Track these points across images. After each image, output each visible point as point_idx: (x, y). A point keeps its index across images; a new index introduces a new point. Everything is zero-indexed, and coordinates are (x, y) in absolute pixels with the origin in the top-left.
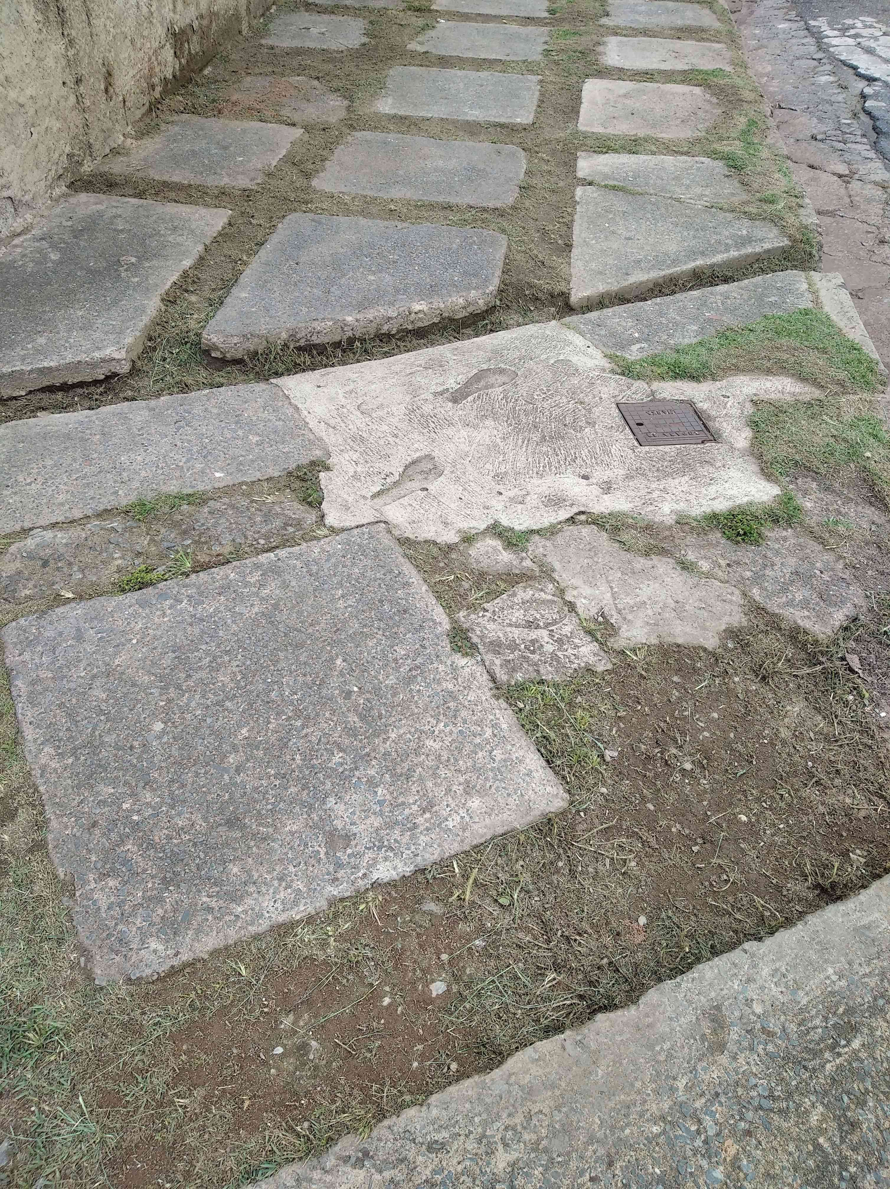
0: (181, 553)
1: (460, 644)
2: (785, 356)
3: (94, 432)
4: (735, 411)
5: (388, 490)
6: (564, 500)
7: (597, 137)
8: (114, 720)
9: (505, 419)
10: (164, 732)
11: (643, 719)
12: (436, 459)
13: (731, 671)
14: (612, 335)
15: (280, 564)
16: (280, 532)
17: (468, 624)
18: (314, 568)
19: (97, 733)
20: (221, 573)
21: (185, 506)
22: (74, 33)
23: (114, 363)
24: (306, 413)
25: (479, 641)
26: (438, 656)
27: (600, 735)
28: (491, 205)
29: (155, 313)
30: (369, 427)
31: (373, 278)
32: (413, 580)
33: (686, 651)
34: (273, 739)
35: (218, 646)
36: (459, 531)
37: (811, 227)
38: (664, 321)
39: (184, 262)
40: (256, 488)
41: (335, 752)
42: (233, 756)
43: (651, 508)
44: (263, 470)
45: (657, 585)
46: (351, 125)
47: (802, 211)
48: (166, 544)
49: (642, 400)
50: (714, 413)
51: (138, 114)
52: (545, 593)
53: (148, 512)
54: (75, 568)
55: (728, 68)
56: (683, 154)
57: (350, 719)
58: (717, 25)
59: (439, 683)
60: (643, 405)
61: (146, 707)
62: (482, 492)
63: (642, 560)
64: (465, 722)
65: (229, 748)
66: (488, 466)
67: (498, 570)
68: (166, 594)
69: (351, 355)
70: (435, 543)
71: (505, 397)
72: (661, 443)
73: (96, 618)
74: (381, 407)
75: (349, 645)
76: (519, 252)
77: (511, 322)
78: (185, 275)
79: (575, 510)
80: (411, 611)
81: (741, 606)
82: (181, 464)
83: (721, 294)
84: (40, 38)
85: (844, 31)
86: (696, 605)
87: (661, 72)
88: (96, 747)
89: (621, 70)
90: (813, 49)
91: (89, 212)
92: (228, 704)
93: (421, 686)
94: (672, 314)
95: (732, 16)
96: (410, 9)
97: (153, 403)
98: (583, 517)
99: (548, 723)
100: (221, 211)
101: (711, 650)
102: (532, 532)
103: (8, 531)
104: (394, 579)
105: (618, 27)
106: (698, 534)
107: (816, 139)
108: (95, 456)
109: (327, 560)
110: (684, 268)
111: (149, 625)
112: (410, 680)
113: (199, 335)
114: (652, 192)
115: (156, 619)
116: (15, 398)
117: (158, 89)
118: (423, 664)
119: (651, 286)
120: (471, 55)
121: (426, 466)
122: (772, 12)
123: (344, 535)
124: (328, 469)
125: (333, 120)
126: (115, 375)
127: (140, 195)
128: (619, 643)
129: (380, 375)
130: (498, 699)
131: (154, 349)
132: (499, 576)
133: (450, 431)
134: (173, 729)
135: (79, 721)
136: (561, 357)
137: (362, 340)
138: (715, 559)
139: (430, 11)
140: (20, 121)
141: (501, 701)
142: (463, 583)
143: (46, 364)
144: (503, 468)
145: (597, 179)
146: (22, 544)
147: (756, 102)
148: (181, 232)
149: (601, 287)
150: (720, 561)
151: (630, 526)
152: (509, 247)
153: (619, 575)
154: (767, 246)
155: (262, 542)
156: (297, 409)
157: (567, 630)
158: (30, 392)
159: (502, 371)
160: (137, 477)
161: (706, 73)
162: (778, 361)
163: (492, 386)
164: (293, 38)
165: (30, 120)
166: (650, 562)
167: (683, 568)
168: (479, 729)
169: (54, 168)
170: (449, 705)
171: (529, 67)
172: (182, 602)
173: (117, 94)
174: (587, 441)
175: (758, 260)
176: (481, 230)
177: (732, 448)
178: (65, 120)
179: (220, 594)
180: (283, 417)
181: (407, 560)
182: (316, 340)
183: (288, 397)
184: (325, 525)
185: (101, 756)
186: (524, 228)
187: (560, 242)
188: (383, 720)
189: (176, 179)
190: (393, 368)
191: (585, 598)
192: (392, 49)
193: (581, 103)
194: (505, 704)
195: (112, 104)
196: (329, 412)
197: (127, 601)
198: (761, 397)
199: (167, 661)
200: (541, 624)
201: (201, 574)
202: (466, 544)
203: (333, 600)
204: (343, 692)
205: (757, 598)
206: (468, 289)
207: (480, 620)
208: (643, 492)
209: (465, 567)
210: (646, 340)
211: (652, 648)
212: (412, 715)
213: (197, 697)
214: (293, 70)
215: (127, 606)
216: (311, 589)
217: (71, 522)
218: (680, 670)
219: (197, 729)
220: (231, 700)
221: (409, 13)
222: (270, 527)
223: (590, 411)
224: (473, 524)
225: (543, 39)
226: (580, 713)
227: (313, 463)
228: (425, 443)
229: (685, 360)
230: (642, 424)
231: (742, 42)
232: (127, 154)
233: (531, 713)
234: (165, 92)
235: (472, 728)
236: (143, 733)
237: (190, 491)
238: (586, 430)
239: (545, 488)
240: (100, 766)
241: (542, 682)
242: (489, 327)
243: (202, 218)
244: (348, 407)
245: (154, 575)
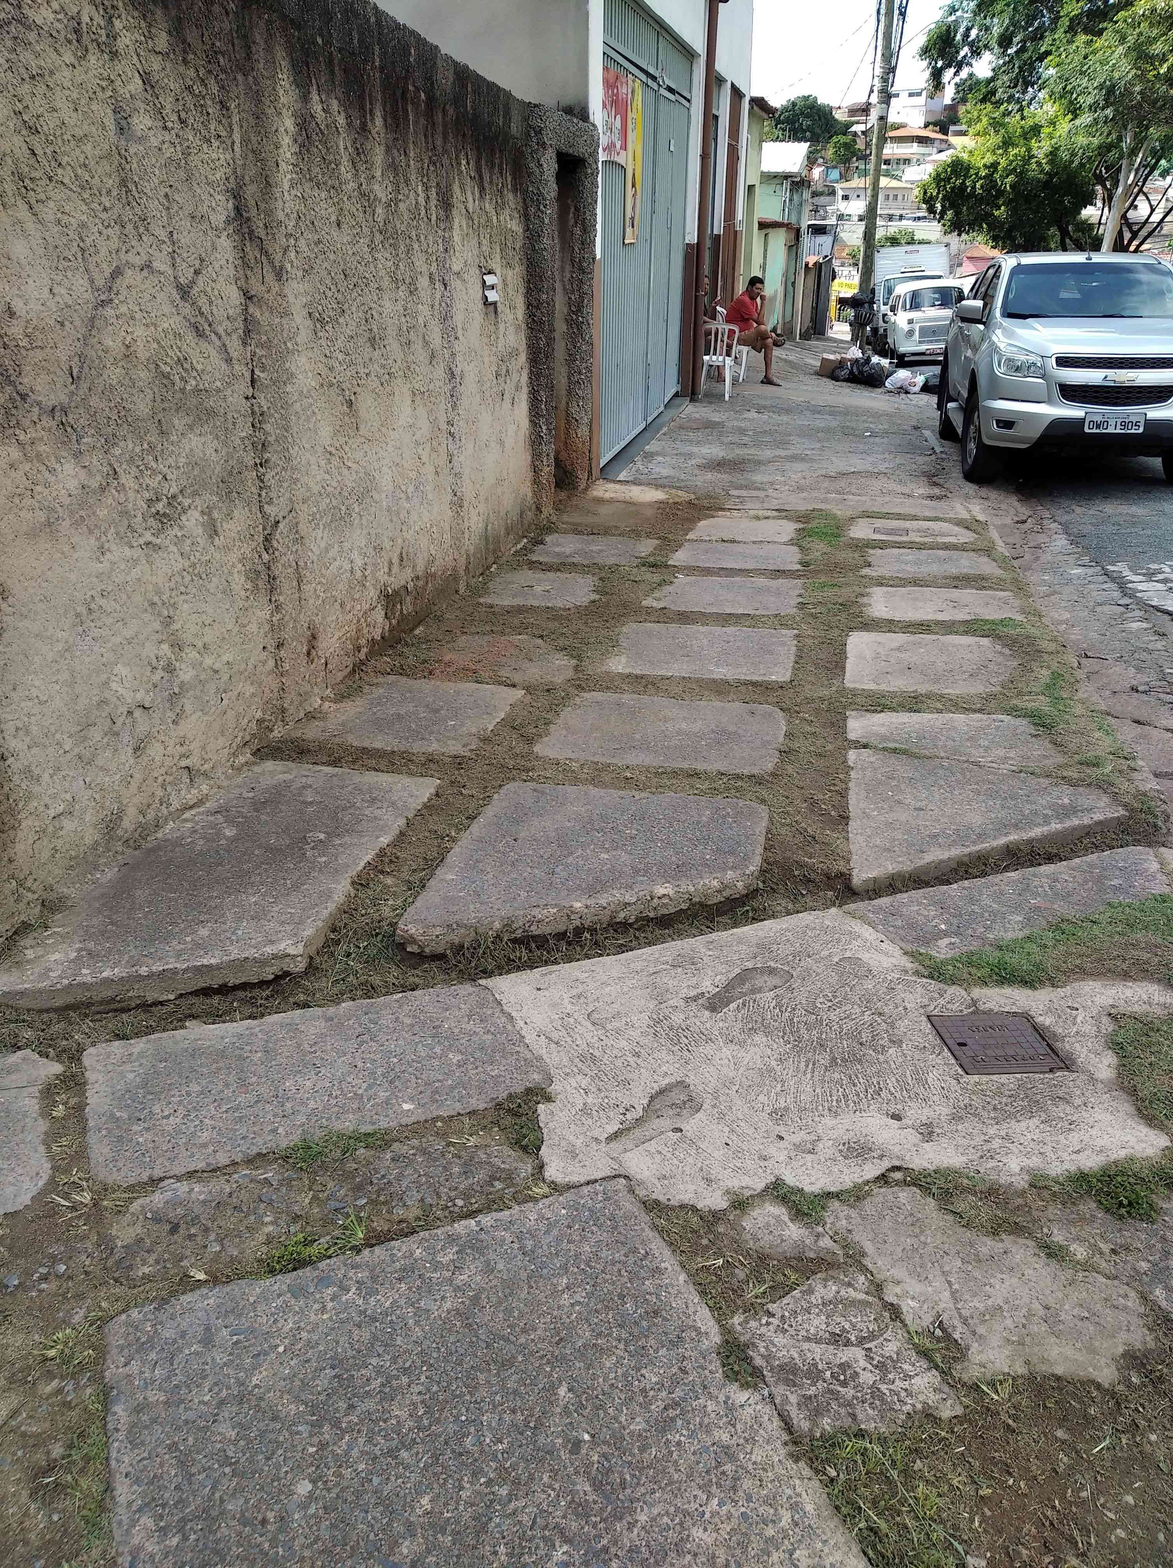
0: (353, 1217)
1: (736, 1368)
2: (1146, 956)
3: (255, 1048)
4: (1088, 1028)
5: (629, 1129)
6: (870, 1149)
7: (869, 694)
8: (242, 1475)
9: (781, 1034)
10: (311, 1497)
11: (1019, 1502)
12: (692, 1088)
13: (1142, 1423)
14: (912, 926)
15: (483, 1236)
16: (485, 1188)
17: (747, 1336)
18: (529, 1244)
19: (217, 1495)
20: (404, 1248)
21: (362, 1151)
22: (281, 598)
23: (287, 960)
24: (522, 1024)
25: (764, 1365)
26: (705, 1387)
27: (955, 1527)
28: (746, 772)
29: (342, 899)
30: (603, 1043)
31: (606, 856)
32: (666, 1265)
33: (1071, 1388)
34: (466, 1516)
35: (394, 1360)
36: (728, 1192)
37: (1152, 794)
38: (976, 908)
39: (382, 839)
40: (455, 1125)
41: (557, 1544)
42: (407, 1543)
43: (991, 1164)
44: (465, 1101)
45: (1015, 1280)
46: (579, 686)
47: (1135, 775)
48: (333, 1204)
49: (961, 1011)
50: (1060, 1031)
51: (340, 676)
52: (855, 1289)
53: (314, 1158)
54: (212, 1237)
55: (1019, 617)
56: (975, 711)
57: (578, 1487)
58: (999, 572)
59: (708, 1432)
60: (963, 1018)
61: (289, 1455)
62: (756, 1135)
63: (989, 1241)
64: (749, 1499)
65: (402, 1529)
66: (761, 1098)
67: (785, 1252)
68: (329, 1277)
69: (578, 949)
70: (694, 1209)
71: (779, 1005)
72: (995, 1070)
73: (232, 1311)
74: (617, 1015)
75: (577, 1364)
76: (783, 825)
77: (779, 908)
78: (382, 853)
79: (886, 1164)
80: (664, 1313)
81: (1141, 1316)
82: (360, 1092)
83: (1048, 877)
84: (246, 605)
85: (1150, 575)
86: (1076, 1312)
87: (938, 623)
88: (215, 1519)
89: (891, 621)
90: (1117, 594)
91: (275, 782)
92: (404, 1454)
93: (682, 1435)
94: (986, 901)
95: (1015, 563)
96: (644, 565)
97: (332, 1010)
98: (898, 1175)
99: (875, 1503)
100: (428, 780)
101: (1107, 1386)
102: (829, 1195)
103: (132, 1181)
104: (639, 1262)
105: (883, 578)
106: (1064, 1204)
107: (1137, 691)
108: (254, 1079)
109: (547, 1232)
110: (995, 843)
111: (302, 1325)
112: (664, 1425)
113: (393, 925)
114: (943, 754)
115: (313, 1317)
116: (161, 1003)
117: (364, 650)
118: (684, 1400)
119: (955, 866)
120: (714, 610)
121: (678, 1096)
122: (1061, 558)
123: (570, 1195)
124: (549, 1099)
125: (559, 680)
126: (287, 974)
127: (335, 763)
128: (971, 1372)
129: (615, 974)
130: (797, 1460)
131: (337, 942)
132: (787, 1261)
133: (709, 1049)
134: (324, 1492)
135: (194, 1475)
136: (848, 954)
137: (593, 931)
138: (1092, 1241)
139: (667, 566)
140: (211, 688)
141: (802, 1464)
142: (737, 1271)
143: (205, 962)
144: (782, 1101)
145: (873, 741)
146: (148, 1200)
147: (1058, 652)
148: (380, 805)
149: (889, 867)
150: (1101, 1245)
151: (965, 1190)
152: (771, 819)
153: (959, 1263)
154: (1098, 817)
155: (460, 1203)
156: (511, 1018)
157: (891, 1348)
158: (181, 995)
159: (772, 971)
160: (303, 1109)
161: (993, 622)
162: (1137, 962)
163: (760, 990)
164: (514, 596)
165: (222, 686)
166: (1000, 1245)
167: (1049, 1255)
168: (772, 1511)
169: (241, 734)
170: (725, 1468)
171: (781, 621)
172: (348, 1291)
173: (319, 657)
174: (893, 1066)
175: (1088, 834)
176: (735, 800)
177: (1092, 1079)
178: (260, 684)
179: (400, 1280)
180: (492, 1029)
181: (657, 1235)
182: (535, 930)
183: (499, 1003)
184: (544, 1180)
185: (219, 1535)
186: (787, 797)
187: (833, 813)
188: (628, 1491)
189: (377, 745)
190: (632, 965)
191: (913, 1298)
192: (625, 606)
193: (846, 658)
194: (808, 1469)
195: (312, 667)
196: (552, 1022)
197: (276, 1287)
198: (1122, 1010)
199: (322, 1383)
200: (853, 1339)
201: (377, 1249)
202: (738, 1212)
203: (555, 1293)
204: (569, 1441)
205: (1164, 1304)
206: (724, 870)
207: (763, 1330)
208: (979, 1140)
209: (738, 1245)
210: (956, 934)
211: (1020, 1381)
212: (671, 1483)
213: (361, 1441)
214: (513, 629)
215: (275, 1295)
216: (524, 1275)
217: (214, 1171)
218: (1065, 1418)
219: (358, 1494)
220: (409, 1448)
221: (643, 569)
222: (470, 1181)
223: (892, 1025)
224: (746, 1181)
225: (797, 592)
226: (922, 1489)
227: (529, 1091)
228: (677, 1065)
229: (1013, 959)
230: (964, 1045)
231: (1032, 589)
232: (324, 719)
233: (850, 1486)
234: (371, 654)
235: (761, 1510)
236: (283, 1497)
237: (369, 1129)
238: (891, 1051)
239: (841, 1132)
240: (217, 1552)
241: (861, 1434)
242: (750, 914)
243: (404, 788)
244: (576, 1015)
245: (313, 1250)
